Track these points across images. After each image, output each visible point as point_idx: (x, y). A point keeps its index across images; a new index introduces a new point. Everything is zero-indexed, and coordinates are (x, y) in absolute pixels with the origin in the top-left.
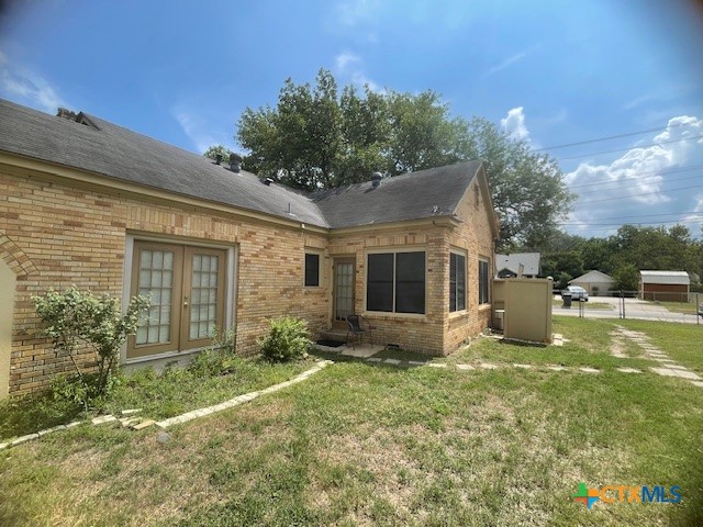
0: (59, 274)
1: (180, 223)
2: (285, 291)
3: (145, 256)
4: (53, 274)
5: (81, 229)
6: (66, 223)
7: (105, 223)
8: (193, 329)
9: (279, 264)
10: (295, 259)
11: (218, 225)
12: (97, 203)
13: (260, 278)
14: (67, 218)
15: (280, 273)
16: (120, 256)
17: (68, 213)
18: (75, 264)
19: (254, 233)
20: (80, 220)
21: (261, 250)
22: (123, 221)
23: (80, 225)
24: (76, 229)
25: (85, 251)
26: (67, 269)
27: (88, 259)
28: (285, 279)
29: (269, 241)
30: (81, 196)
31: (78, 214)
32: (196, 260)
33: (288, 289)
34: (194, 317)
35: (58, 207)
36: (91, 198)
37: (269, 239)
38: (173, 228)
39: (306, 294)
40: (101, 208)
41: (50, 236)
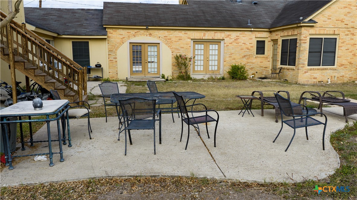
0: (178, 51)
1: (204, 35)
2: (245, 56)
3: (196, 46)
4: (177, 51)
5: (182, 40)
6: (179, 39)
7: (186, 38)
8: (210, 67)
9: (241, 46)
10: (250, 43)
11: (216, 34)
12: (185, 33)
13: (233, 51)
14: (179, 38)
15: (242, 49)
16: (190, 47)
17: (179, 37)
18: (181, 49)
19: (230, 35)
20: (181, 38)
21: (233, 41)
22: (190, 37)
23: (181, 39)
24: (181, 40)
25: (182, 46)
26: (179, 50)
27: (183, 48)
28: (245, 51)
29: (237, 37)
30: (181, 32)
31: (181, 37)
32: (211, 46)
33: (246, 56)
34: (210, 64)
35: (177, 36)
36: (183, 32)
37: (237, 36)
38: (202, 37)
39: (255, 57)
40: (185, 34)
41: (176, 43)
